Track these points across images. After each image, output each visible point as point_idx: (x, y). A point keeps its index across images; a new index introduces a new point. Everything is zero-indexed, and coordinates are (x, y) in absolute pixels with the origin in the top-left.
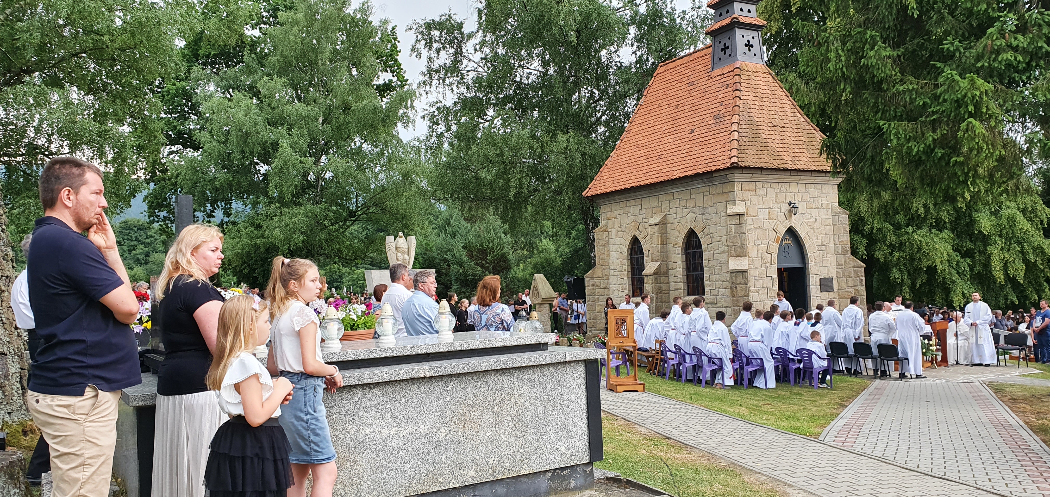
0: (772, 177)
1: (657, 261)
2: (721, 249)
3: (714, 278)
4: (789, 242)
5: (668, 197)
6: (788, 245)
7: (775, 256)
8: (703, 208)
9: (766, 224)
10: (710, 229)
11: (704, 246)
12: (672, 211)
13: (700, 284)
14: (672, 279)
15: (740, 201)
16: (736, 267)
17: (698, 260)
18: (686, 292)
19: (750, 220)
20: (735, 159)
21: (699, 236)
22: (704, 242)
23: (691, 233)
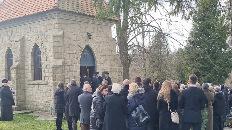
0: (79, 18)
1: (18, 61)
2: (50, 55)
3: (46, 70)
4: (87, 53)
6: (86, 54)
7: (79, 59)
8: (42, 32)
9: (75, 43)
10: (46, 44)
11: (42, 53)
12: (27, 34)
13: (36, 74)
14: (26, 71)
15: (60, 29)
16: (56, 65)
17: (40, 61)
18: (33, 78)
19: (66, 40)
20: (56, 5)
21: (40, 47)
22: (42, 51)
23: (36, 46)
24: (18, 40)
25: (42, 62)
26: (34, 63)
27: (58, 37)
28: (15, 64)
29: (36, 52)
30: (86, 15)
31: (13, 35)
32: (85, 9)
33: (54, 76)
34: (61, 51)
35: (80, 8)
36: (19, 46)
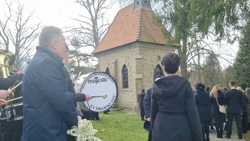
0: (152, 46)
2: (134, 71)
3: (131, 82)
5: (118, 53)
6: (157, 70)
7: (153, 74)
8: (128, 57)
9: (150, 63)
10: (131, 64)
11: (128, 70)
12: (119, 58)
13: (124, 84)
14: (118, 83)
15: (140, 54)
16: (138, 78)
17: (127, 76)
18: (123, 87)
19: (144, 61)
20: (138, 38)
21: (127, 66)
22: (129, 69)
23: (125, 66)
24: (113, 62)
25: (129, 76)
26: (123, 77)
27: (139, 59)
29: (125, 70)
30: (157, 44)
31: (110, 59)
32: (156, 40)
33: (137, 85)
34: (141, 68)
35: (153, 39)
36: (114, 66)
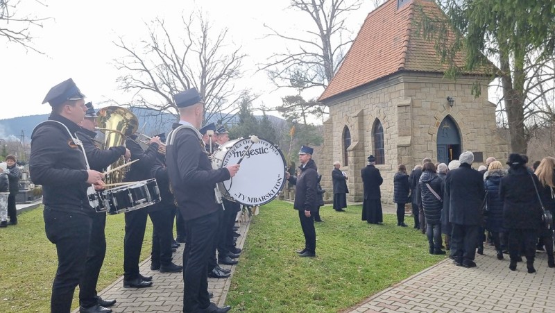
1: (356, 141)
2: (395, 131)
4: (447, 126)
5: (365, 97)
7: (435, 136)
8: (383, 103)
9: (429, 113)
11: (384, 130)
15: (407, 96)
16: (402, 144)
17: (382, 140)
19: (415, 110)
20: (402, 65)
21: (382, 123)
22: (384, 126)
23: (377, 122)
24: (356, 114)
25: (385, 141)
26: (375, 143)
27: (404, 108)
28: (353, 145)
29: (377, 128)
31: (350, 109)
32: (443, 65)
33: (399, 158)
34: (409, 125)
36: (357, 123)
